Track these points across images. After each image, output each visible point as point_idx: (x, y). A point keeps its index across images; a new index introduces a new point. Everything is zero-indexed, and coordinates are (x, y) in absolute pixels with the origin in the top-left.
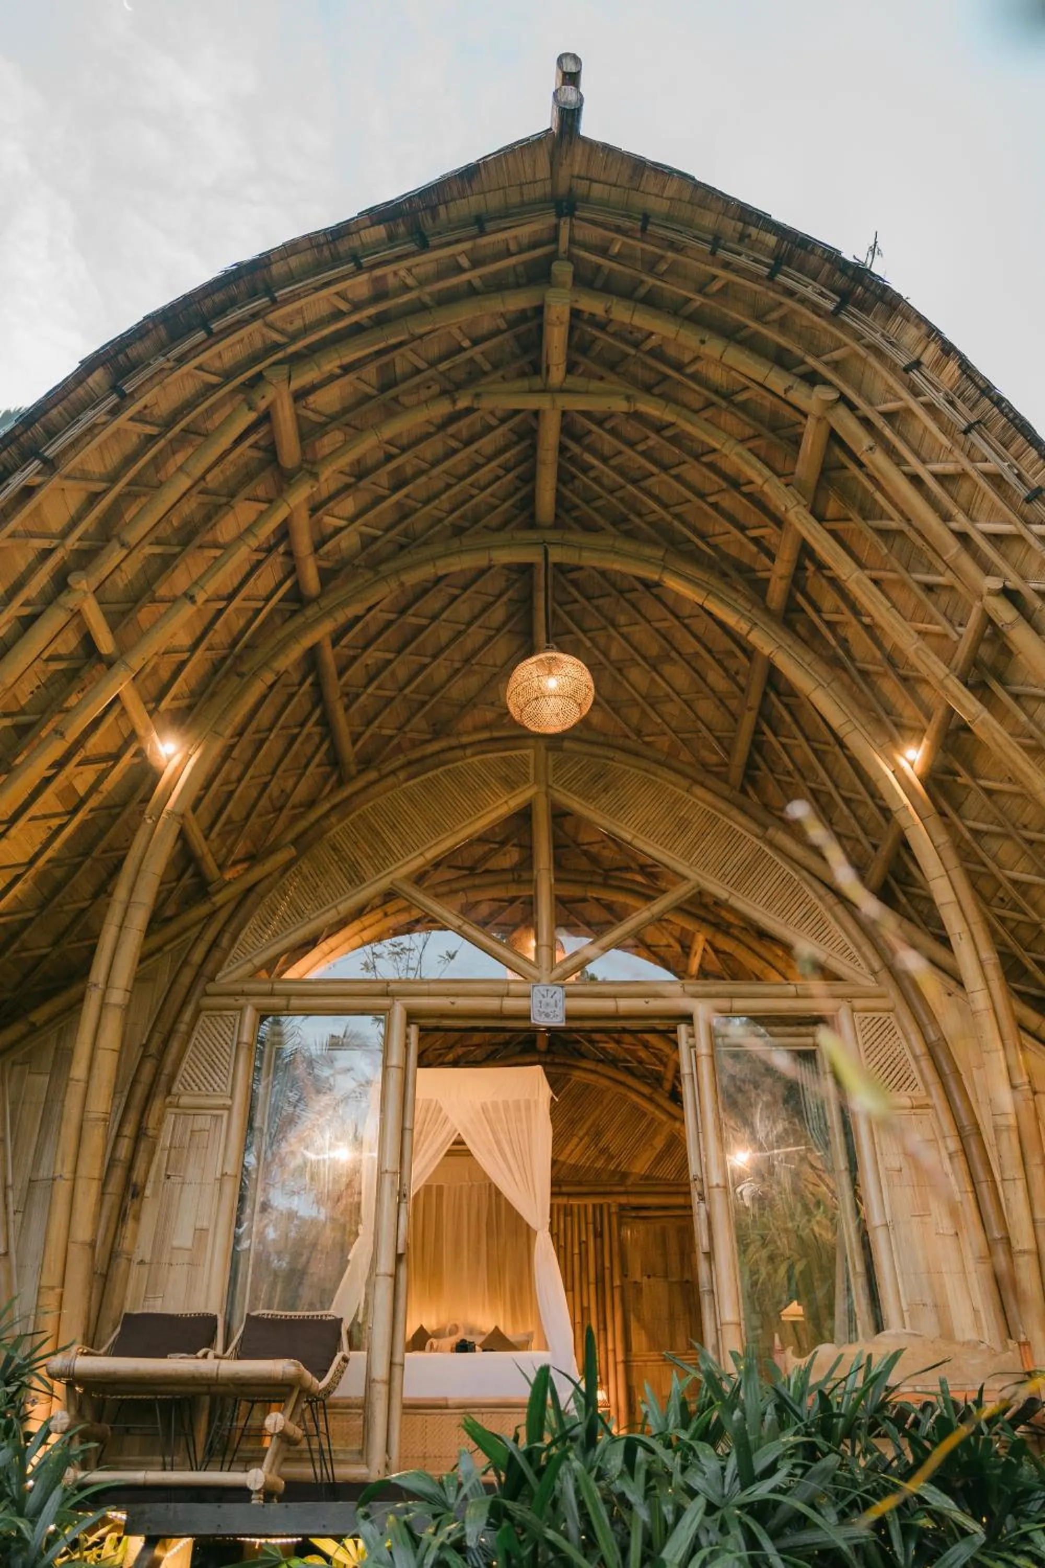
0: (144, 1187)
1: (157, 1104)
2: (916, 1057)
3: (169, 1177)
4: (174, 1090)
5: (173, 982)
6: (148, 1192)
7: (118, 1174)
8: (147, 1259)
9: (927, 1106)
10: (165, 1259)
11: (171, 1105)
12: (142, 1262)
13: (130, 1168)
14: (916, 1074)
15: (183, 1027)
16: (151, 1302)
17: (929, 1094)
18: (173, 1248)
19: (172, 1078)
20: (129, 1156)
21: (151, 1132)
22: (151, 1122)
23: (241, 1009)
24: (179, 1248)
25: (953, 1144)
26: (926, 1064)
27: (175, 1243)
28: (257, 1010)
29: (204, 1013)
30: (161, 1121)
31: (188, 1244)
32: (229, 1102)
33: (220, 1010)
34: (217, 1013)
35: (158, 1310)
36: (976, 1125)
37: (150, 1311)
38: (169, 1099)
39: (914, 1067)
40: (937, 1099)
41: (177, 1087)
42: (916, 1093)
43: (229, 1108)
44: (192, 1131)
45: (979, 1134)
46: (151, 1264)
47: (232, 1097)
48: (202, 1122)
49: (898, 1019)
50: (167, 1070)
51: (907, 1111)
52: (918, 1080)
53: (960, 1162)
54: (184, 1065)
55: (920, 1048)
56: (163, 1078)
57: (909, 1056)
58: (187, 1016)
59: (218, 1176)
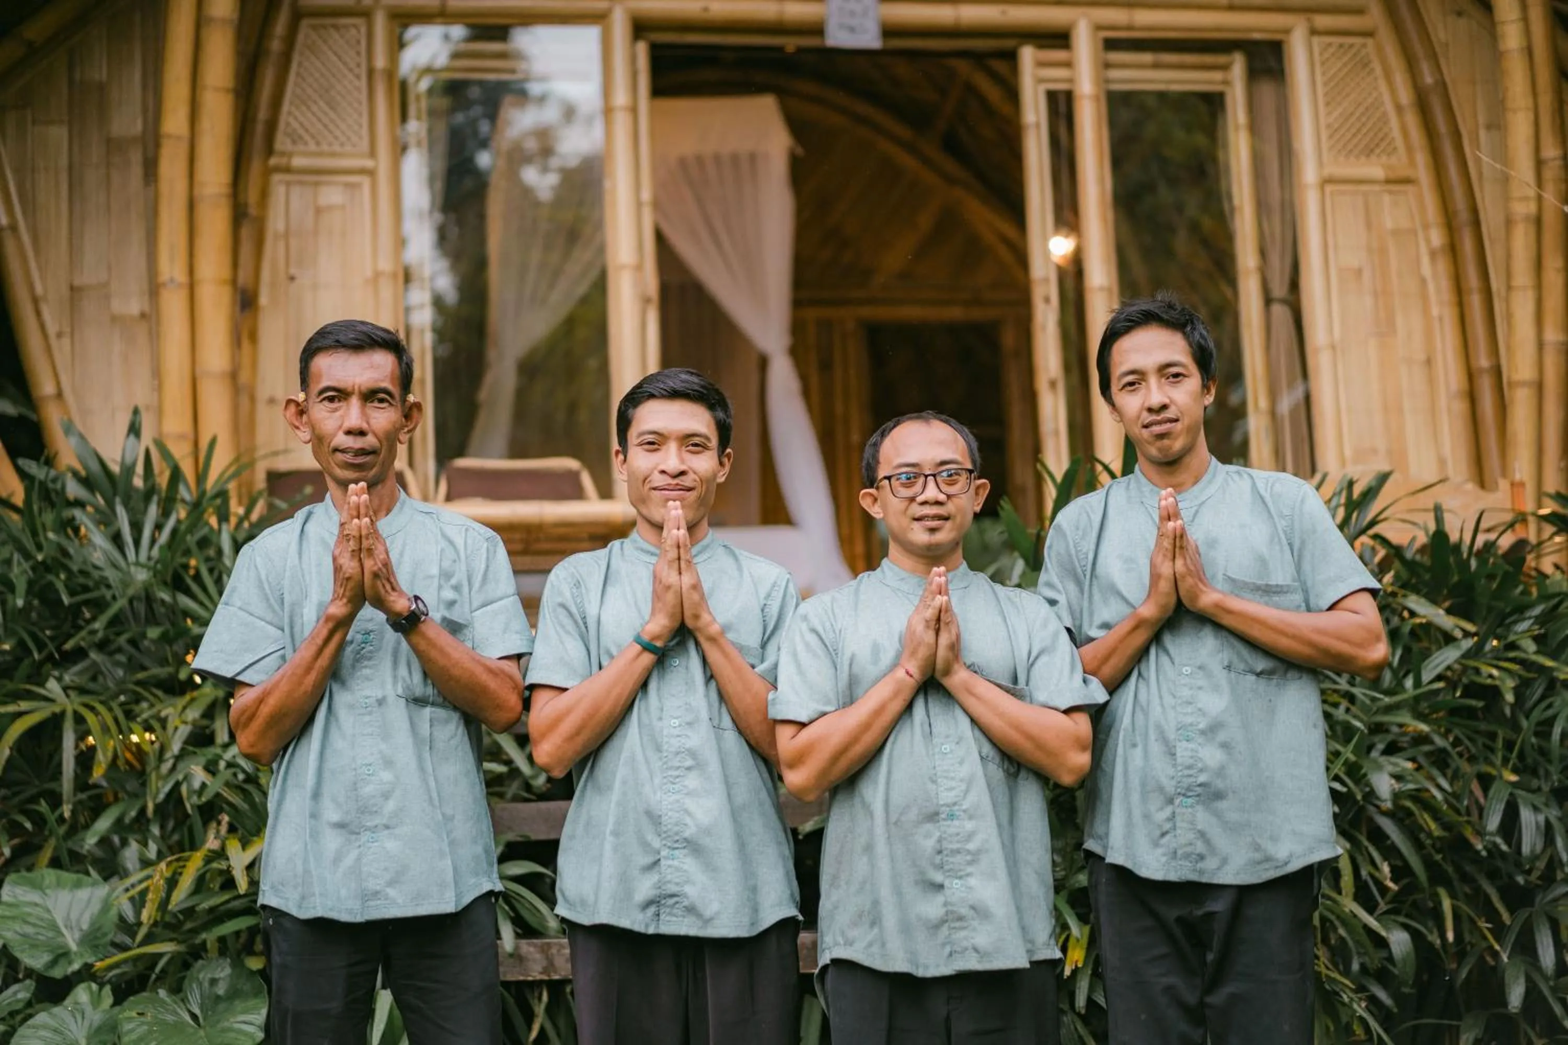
0: (259, 293)
1: (255, 167)
2: (1399, 109)
3: (292, 278)
4: (278, 145)
6: (264, 301)
9: (1407, 181)
11: (278, 169)
14: (1396, 133)
15: (276, 45)
17: (1412, 162)
19: (272, 126)
21: (253, 211)
22: (252, 196)
23: (368, 15)
25: (1437, 238)
26: (1412, 120)
28: (393, 16)
29: (304, 21)
30: (264, 194)
32: (369, 163)
33: (333, 15)
34: (329, 21)
36: (1474, 211)
38: (273, 161)
39: (1394, 122)
40: (1423, 172)
41: (281, 142)
42: (1394, 160)
43: (371, 173)
44: (317, 210)
45: (1476, 223)
47: (373, 154)
48: (332, 195)
49: (1380, 50)
50: (263, 114)
51: (1377, 188)
52: (1399, 142)
53: (1443, 266)
54: (286, 107)
55: (1405, 96)
56: (260, 128)
57: (1389, 107)
58: (280, 27)
59: (370, 272)
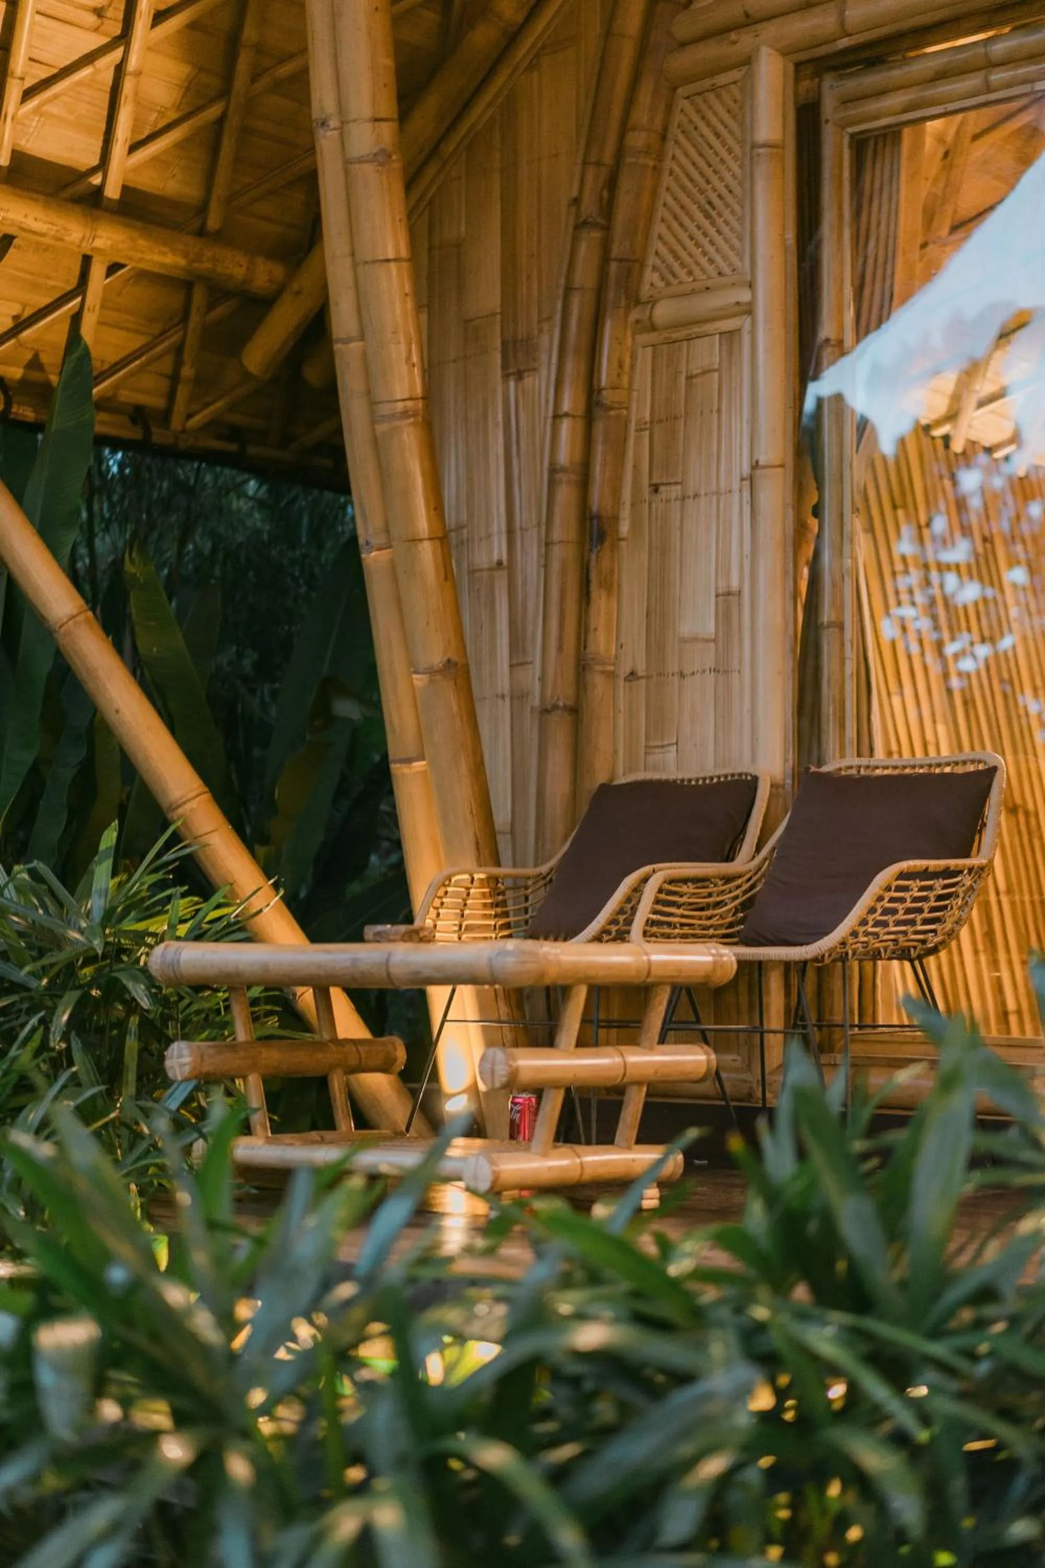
0: (616, 518)
1: (614, 330)
3: (655, 489)
4: (645, 291)
5: (608, 33)
6: (624, 528)
7: (566, 495)
8: (641, 669)
10: (673, 666)
11: (641, 326)
12: (633, 675)
13: (584, 483)
16: (656, 757)
18: (683, 641)
19: (637, 261)
20: (578, 458)
22: (610, 373)
23: (748, 61)
24: (695, 639)
27: (686, 629)
28: (785, 53)
29: (681, 91)
30: (625, 368)
31: (709, 627)
32: (745, 296)
33: (713, 73)
34: (707, 83)
35: (671, 773)
37: (656, 776)
38: (634, 315)
41: (648, 281)
43: (748, 310)
44: (689, 378)
46: (648, 677)
47: (749, 284)
48: (705, 353)
50: (616, 249)
54: (657, 227)
58: (647, 109)
59: (746, 469)
